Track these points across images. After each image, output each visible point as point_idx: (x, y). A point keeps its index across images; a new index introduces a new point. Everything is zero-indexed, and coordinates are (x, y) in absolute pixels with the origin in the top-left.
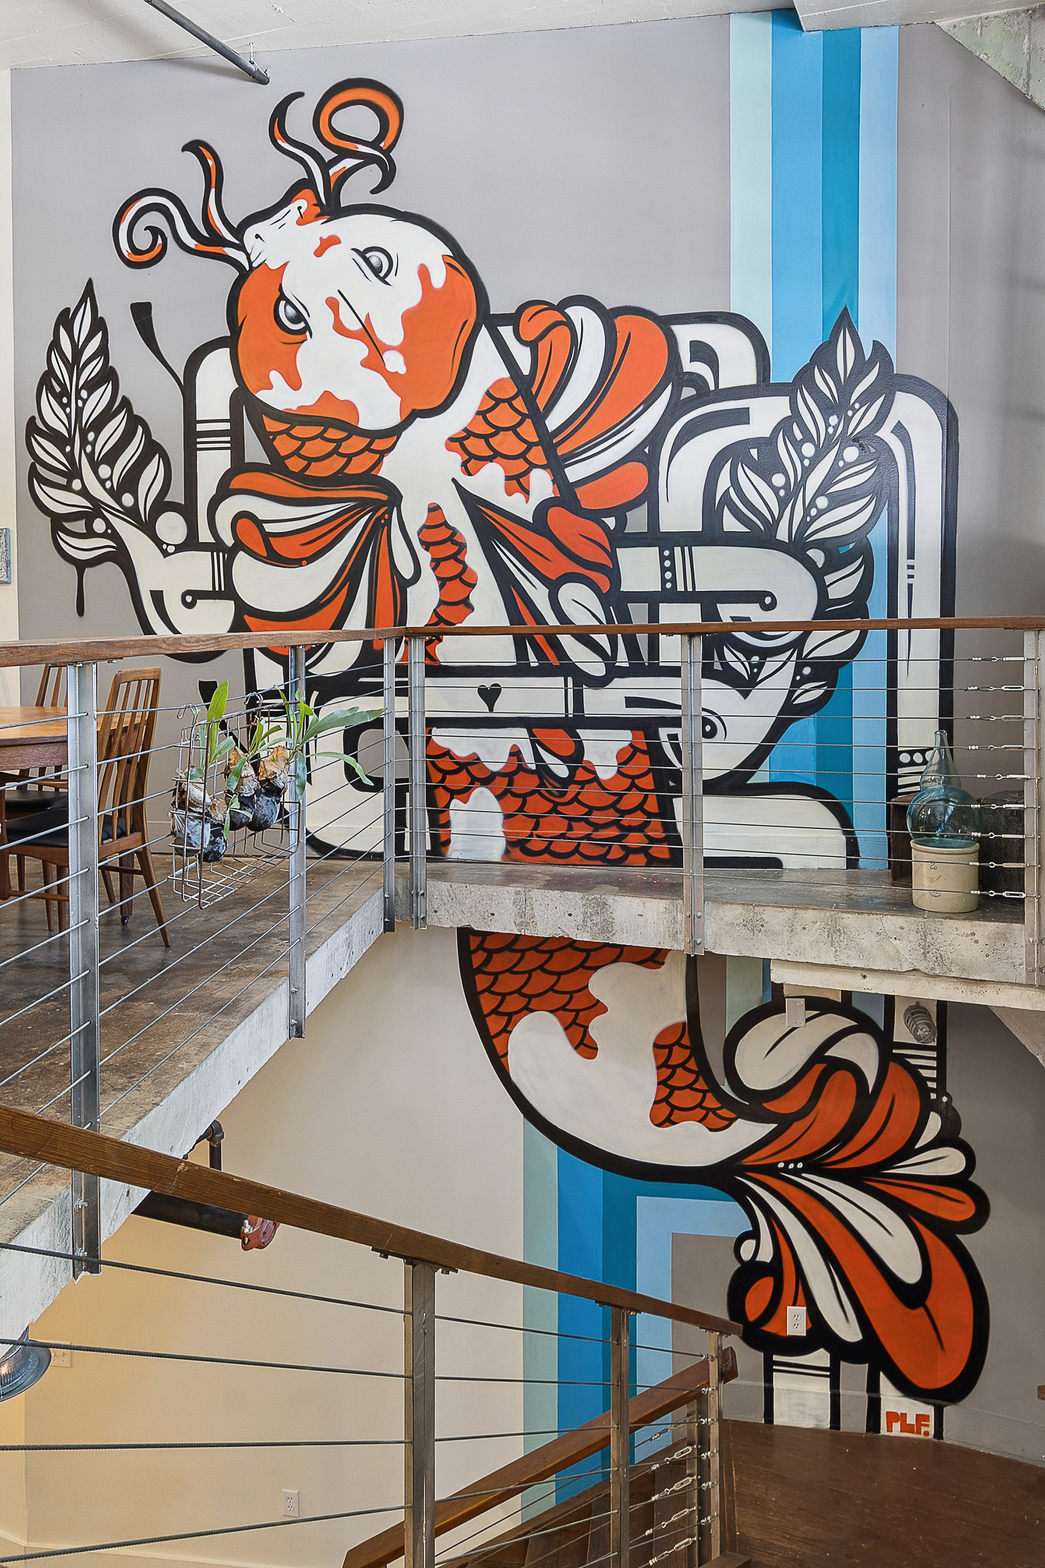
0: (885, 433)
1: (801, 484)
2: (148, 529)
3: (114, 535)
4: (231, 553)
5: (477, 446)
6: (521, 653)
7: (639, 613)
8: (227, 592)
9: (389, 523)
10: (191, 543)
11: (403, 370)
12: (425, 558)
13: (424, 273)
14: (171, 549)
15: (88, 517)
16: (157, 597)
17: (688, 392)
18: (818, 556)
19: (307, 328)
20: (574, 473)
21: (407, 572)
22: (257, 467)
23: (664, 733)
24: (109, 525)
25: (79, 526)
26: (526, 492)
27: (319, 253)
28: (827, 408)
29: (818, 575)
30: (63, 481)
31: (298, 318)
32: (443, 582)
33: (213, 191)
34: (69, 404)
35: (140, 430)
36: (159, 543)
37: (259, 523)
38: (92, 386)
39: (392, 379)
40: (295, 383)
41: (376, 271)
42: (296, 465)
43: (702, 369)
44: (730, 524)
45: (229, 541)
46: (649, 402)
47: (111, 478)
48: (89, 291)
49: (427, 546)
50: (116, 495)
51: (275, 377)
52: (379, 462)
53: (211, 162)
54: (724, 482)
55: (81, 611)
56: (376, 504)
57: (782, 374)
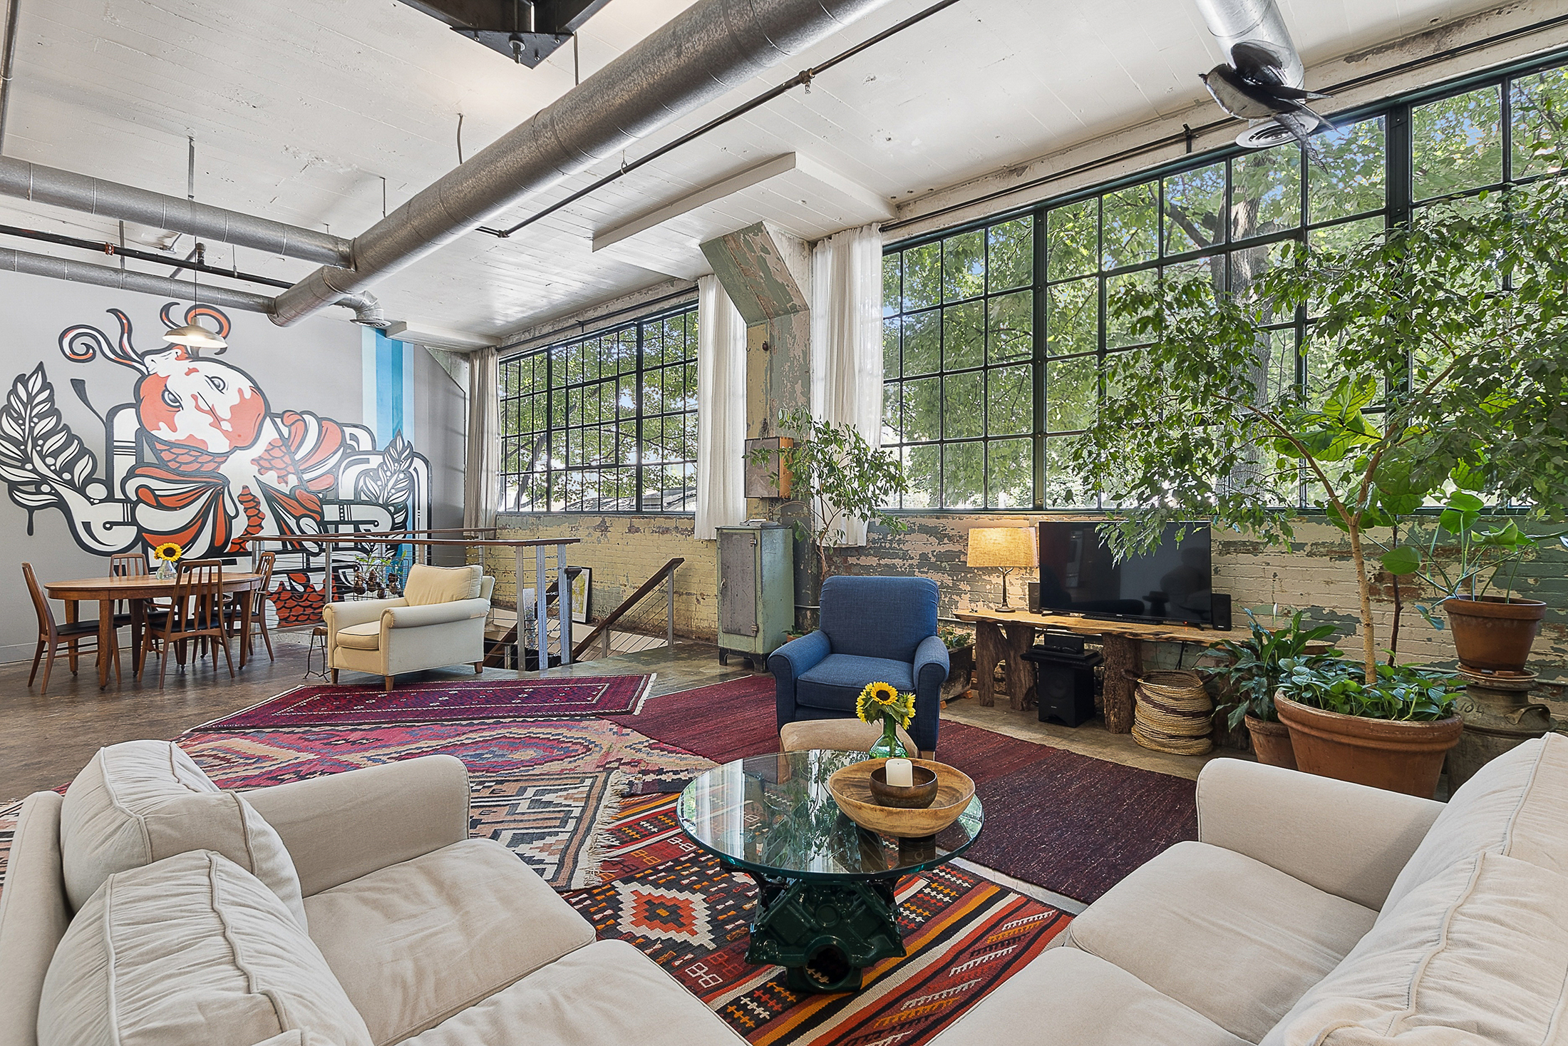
0: (411, 470)
1: (386, 485)
2: (81, 490)
3: (57, 494)
4: (135, 504)
5: (266, 464)
6: (284, 545)
7: (331, 528)
8: (134, 522)
9: (223, 493)
10: (110, 498)
11: (230, 430)
12: (241, 508)
13: (240, 391)
14: (96, 501)
15: (38, 485)
16: (87, 526)
17: (349, 451)
18: (392, 509)
19: (181, 405)
20: (306, 477)
21: (232, 512)
22: (149, 465)
23: (340, 571)
24: (52, 488)
25: (32, 488)
26: (287, 483)
27: (187, 374)
28: (395, 461)
29: (392, 515)
30: (19, 464)
31: (176, 401)
32: (249, 517)
33: (126, 335)
34: (24, 424)
35: (76, 442)
36: (88, 498)
37: (152, 491)
38: (41, 416)
39: (225, 433)
40: (174, 429)
41: (217, 387)
42: (173, 465)
43: (355, 444)
44: (364, 498)
45: (134, 498)
46: (335, 453)
47: (54, 465)
48: (40, 367)
49: (241, 502)
50: (59, 473)
51: (162, 425)
52: (218, 467)
53: (125, 321)
54: (361, 483)
55: (30, 532)
56: (216, 485)
57: (380, 448)
